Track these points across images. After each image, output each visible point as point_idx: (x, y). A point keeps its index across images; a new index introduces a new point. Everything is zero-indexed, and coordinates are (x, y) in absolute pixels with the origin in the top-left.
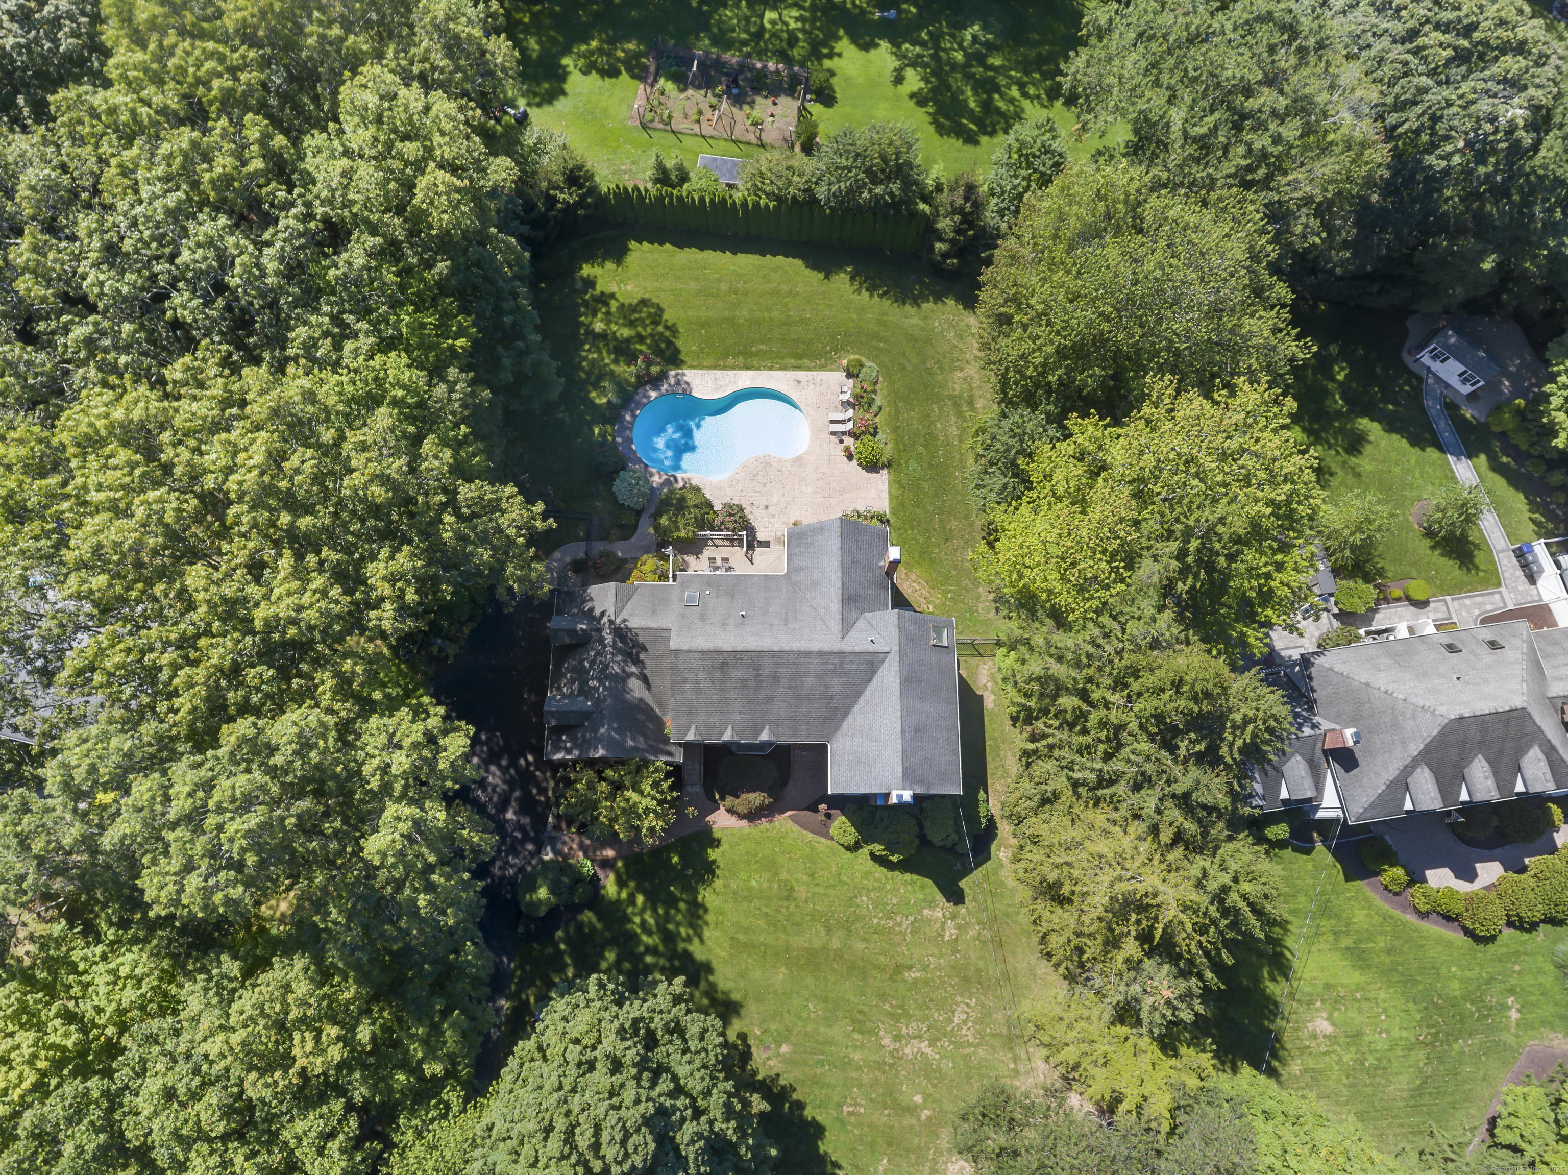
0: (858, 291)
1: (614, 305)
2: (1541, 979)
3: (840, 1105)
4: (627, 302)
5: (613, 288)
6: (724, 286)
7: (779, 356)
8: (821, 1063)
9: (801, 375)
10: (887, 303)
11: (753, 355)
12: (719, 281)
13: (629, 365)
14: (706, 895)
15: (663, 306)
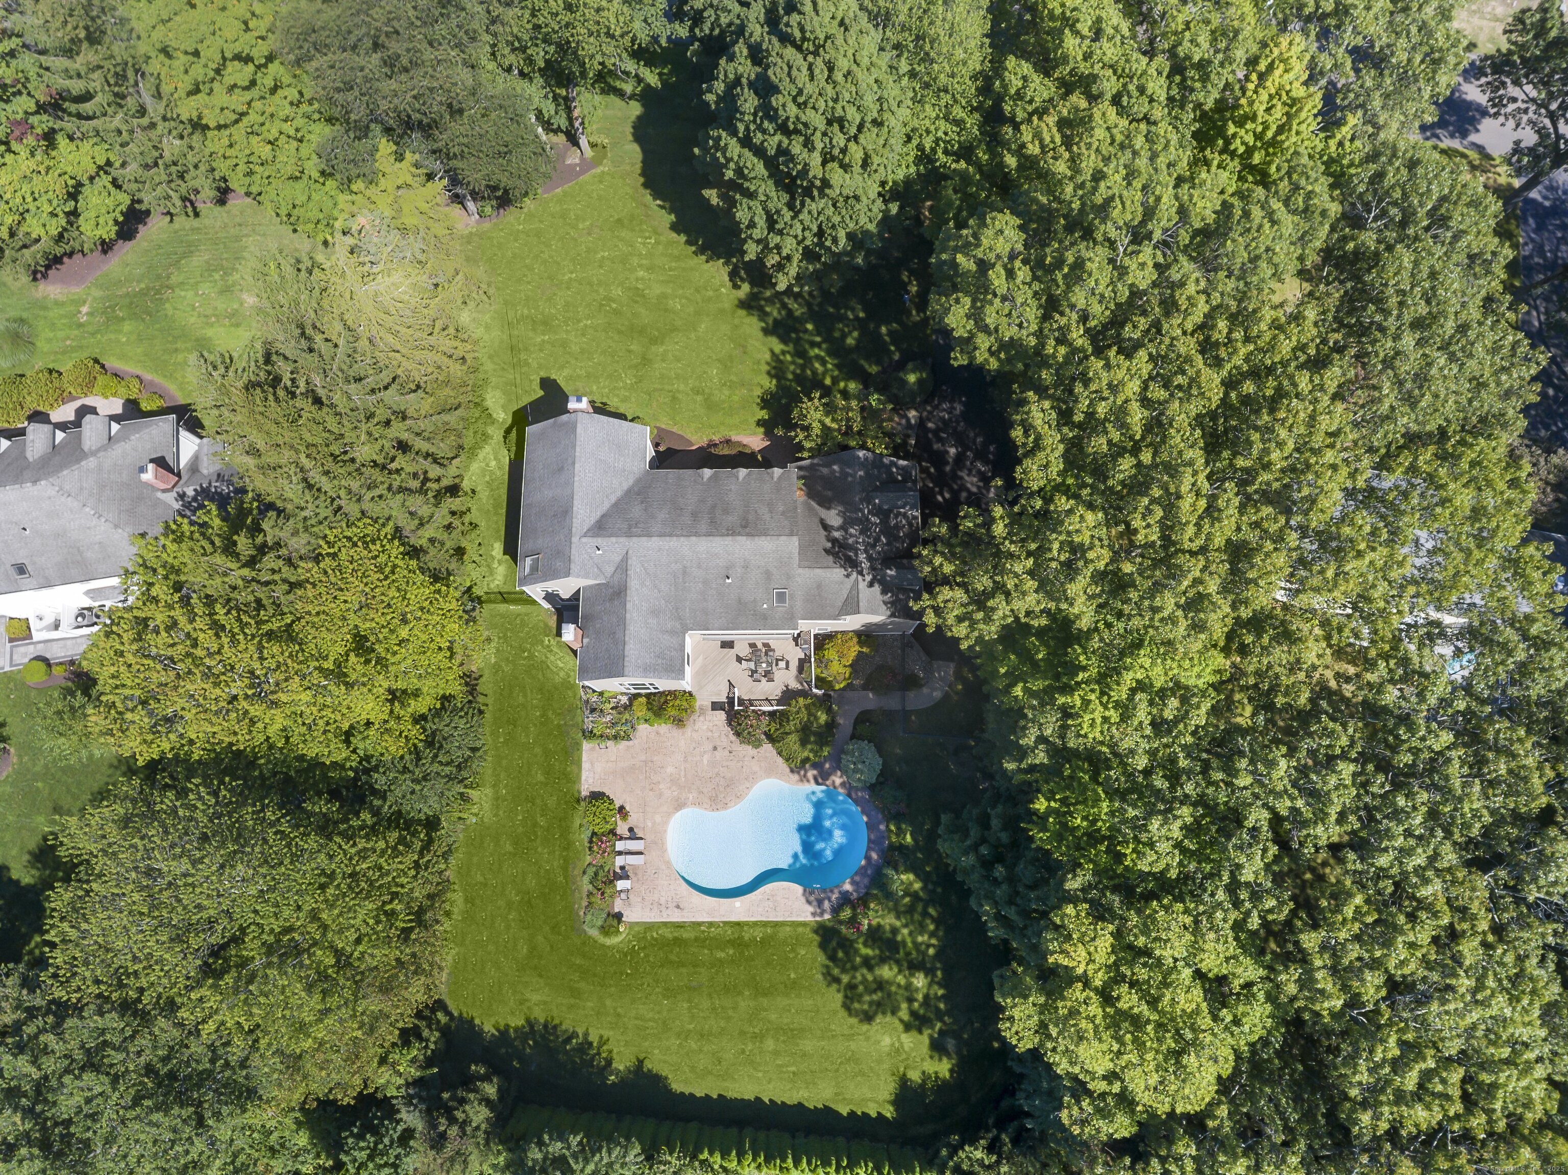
0: (603, 1042)
1: (904, 1014)
2: (51, 335)
3: (657, 243)
4: (889, 1018)
5: (908, 1040)
6: (770, 1044)
7: (700, 941)
8: (671, 269)
9: (676, 917)
10: (567, 1025)
11: (732, 943)
12: (776, 1053)
13: (879, 926)
14: (770, 384)
15: (843, 1013)
